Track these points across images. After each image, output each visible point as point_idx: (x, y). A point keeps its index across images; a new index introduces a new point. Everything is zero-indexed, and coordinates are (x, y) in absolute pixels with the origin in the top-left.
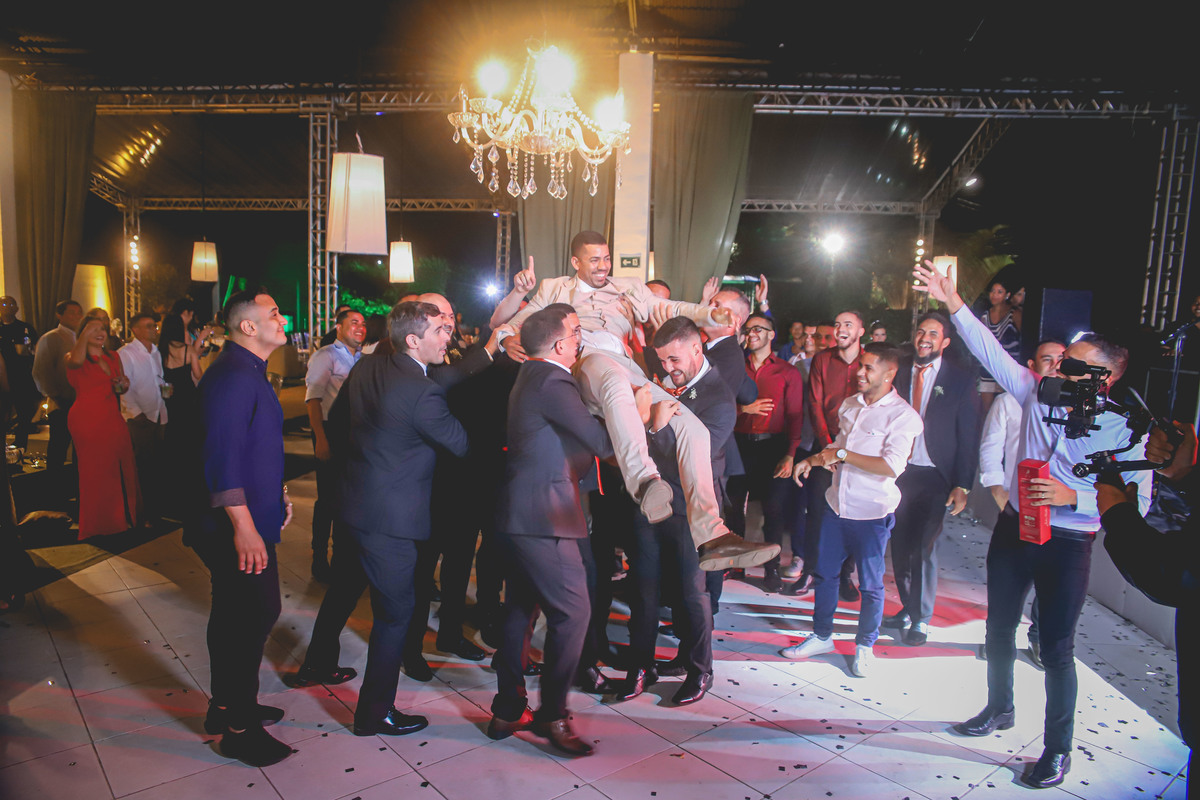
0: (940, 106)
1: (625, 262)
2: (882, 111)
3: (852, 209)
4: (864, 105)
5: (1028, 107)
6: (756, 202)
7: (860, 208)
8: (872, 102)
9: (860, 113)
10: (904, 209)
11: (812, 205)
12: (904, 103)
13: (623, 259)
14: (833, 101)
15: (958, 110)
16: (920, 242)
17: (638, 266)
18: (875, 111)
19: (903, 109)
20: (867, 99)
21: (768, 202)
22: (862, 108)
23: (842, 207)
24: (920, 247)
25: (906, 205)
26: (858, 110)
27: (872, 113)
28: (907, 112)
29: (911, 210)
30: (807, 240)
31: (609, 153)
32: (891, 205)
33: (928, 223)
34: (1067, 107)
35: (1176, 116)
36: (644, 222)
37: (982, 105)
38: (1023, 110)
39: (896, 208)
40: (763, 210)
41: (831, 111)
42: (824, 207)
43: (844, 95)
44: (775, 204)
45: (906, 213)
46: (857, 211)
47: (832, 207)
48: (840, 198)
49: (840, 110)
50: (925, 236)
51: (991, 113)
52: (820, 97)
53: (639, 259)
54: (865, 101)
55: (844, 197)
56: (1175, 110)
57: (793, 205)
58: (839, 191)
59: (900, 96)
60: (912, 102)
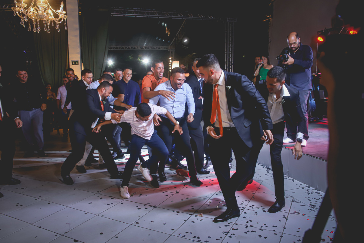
0: (168, 15)
1: (73, 63)
2: (151, 16)
3: (149, 48)
4: (146, 14)
5: (191, 16)
6: (118, 47)
7: (151, 48)
8: (148, 13)
10: (165, 48)
11: (136, 47)
12: (157, 14)
13: (72, 62)
14: (136, 13)
15: (172, 16)
16: (170, 58)
17: (78, 64)
18: (149, 16)
19: (157, 16)
20: (146, 12)
21: (122, 46)
22: (145, 15)
23: (146, 48)
24: (170, 60)
25: (165, 47)
26: (144, 16)
27: (148, 17)
28: (158, 17)
29: (167, 48)
30: (138, 60)
31: (62, 20)
32: (161, 47)
33: (172, 52)
34: (201, 17)
35: (227, 21)
36: (78, 50)
37: (179, 15)
38: (190, 17)
39: (162, 48)
40: (121, 49)
41: (136, 16)
42: (140, 48)
43: (139, 11)
44: (124, 47)
45: (165, 49)
46: (150, 49)
47: (142, 48)
48: (145, 45)
49: (139, 16)
50: (172, 56)
51: (181, 18)
52: (132, 11)
53: (78, 62)
54: (145, 13)
55: (146, 45)
56: (227, 19)
57: (130, 47)
58: (144, 43)
59: (156, 12)
60: (159, 14)
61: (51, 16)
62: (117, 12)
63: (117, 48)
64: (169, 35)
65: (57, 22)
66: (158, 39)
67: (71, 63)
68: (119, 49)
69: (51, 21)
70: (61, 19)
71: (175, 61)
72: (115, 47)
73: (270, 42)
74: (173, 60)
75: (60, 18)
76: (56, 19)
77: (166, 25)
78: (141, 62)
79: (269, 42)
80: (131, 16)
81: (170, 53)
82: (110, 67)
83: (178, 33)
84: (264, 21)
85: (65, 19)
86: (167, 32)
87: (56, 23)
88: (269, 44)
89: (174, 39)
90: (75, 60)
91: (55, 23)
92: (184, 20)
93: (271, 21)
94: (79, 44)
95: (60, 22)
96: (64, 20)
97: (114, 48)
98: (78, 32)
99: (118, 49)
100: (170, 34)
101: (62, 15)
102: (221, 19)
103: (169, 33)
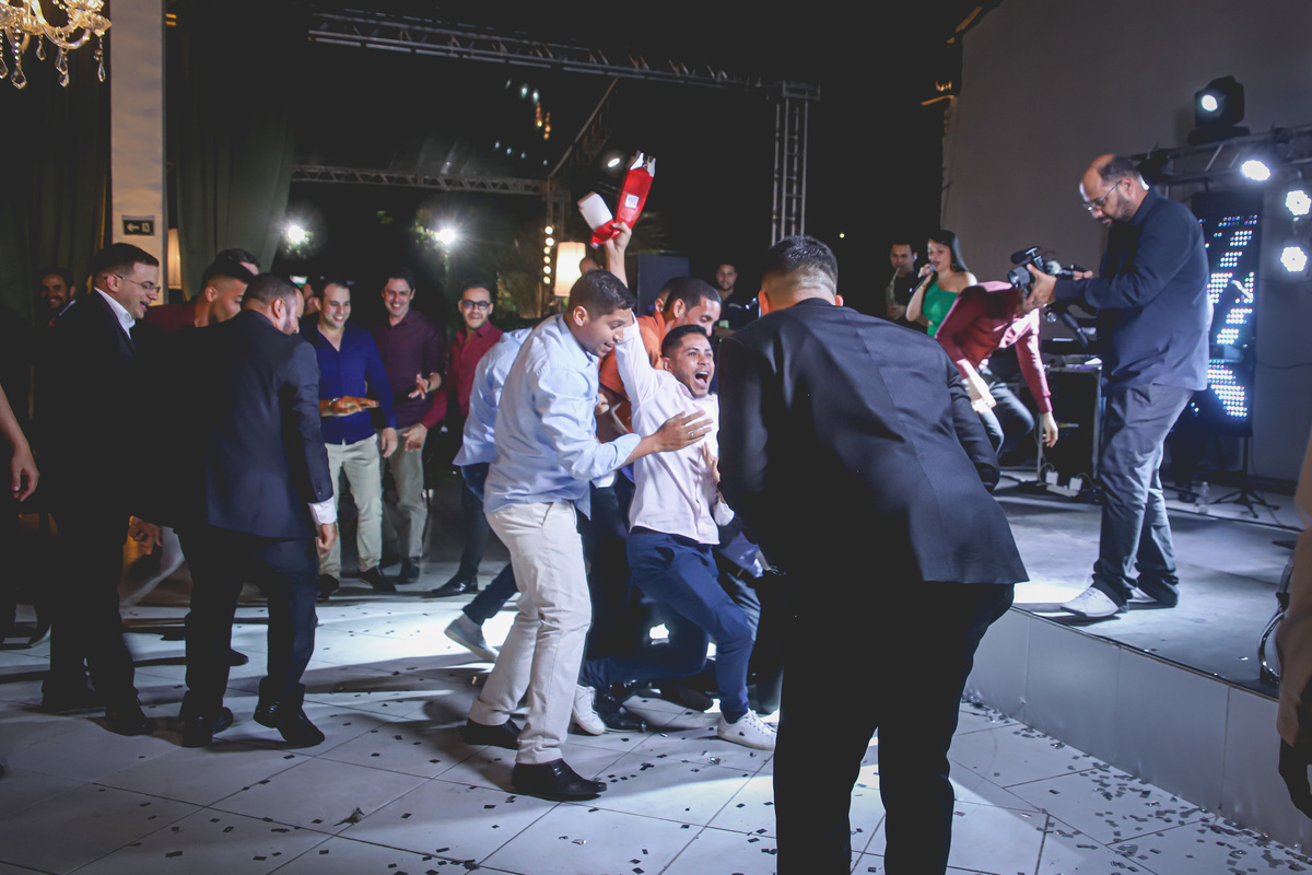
0: (546, 55)
1: (131, 227)
2: (476, 54)
3: (461, 185)
4: (455, 45)
5: (641, 66)
6: (333, 170)
7: (472, 184)
8: (464, 42)
9: (451, 55)
10: (527, 187)
11: (409, 177)
12: (503, 47)
13: (126, 223)
14: (416, 36)
15: (566, 61)
16: (549, 230)
17: (151, 232)
18: (469, 54)
19: (501, 54)
20: (457, 37)
21: (350, 171)
22: (452, 48)
23: (448, 182)
24: (549, 236)
25: (529, 182)
26: (449, 51)
27: (465, 57)
28: (507, 59)
29: (536, 189)
30: (412, 229)
31: (86, 38)
32: (510, 181)
33: (556, 206)
34: (682, 71)
35: (785, 93)
36: (157, 173)
37: (591, 58)
38: (637, 69)
39: (517, 186)
40: (342, 181)
41: (413, 48)
42: (425, 181)
43: (428, 29)
44: (358, 174)
45: (530, 193)
46: (468, 188)
47: (435, 182)
48: (445, 171)
49: (426, 49)
50: (554, 222)
51: (602, 69)
52: (399, 29)
53: (151, 224)
54: (454, 40)
55: (451, 169)
56: (784, 86)
57: (383, 176)
58: (444, 161)
59: (498, 38)
60: (511, 48)
61: (33, 13)
62: (335, 26)
63: (326, 175)
64: (546, 136)
65: (61, 43)
66: (503, 148)
67: (118, 227)
68: (335, 181)
69: (34, 39)
70: (79, 32)
71: (566, 240)
72: (317, 169)
73: (948, 186)
74: (560, 237)
75: (72, 27)
76: (58, 29)
77: (536, 96)
78: (427, 237)
79: (945, 183)
80: (392, 48)
81: (550, 207)
82: (294, 252)
83: (584, 130)
84: (925, 103)
85: (100, 33)
86: (540, 124)
87: (56, 48)
88: (944, 194)
89: (567, 155)
90: (137, 213)
91: (51, 48)
92: (614, 77)
93: (952, 104)
94: (159, 149)
95: (74, 46)
96: (93, 35)
97: (313, 175)
98: (156, 99)
99: (332, 178)
100: (550, 133)
101: (87, 13)
102: (759, 85)
103: (548, 129)
